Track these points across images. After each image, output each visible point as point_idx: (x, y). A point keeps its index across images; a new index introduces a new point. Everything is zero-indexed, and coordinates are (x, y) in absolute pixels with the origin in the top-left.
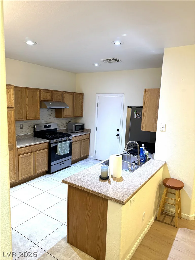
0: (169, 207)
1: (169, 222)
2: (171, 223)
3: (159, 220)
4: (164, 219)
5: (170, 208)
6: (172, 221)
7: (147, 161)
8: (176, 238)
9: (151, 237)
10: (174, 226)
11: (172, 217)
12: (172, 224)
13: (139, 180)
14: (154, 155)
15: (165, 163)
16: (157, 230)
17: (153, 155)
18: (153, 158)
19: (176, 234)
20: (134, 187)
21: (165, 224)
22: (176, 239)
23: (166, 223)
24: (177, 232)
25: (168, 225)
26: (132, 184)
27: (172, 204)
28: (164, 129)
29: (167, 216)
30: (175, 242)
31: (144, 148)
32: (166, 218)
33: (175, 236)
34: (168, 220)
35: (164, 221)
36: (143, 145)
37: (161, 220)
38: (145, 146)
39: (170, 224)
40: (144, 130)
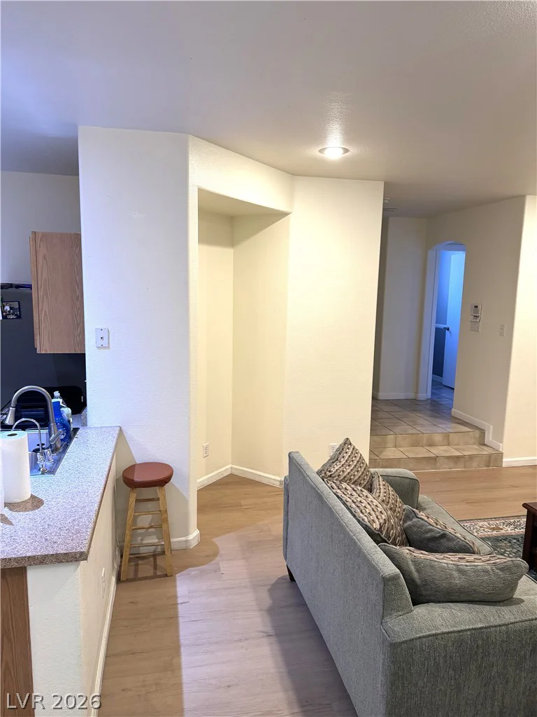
0: (140, 538)
1: (151, 573)
2: (155, 573)
3: (127, 580)
4: (136, 571)
5: (142, 540)
6: (155, 567)
7: (72, 436)
8: (179, 599)
9: (127, 627)
10: (166, 575)
11: (152, 559)
12: (159, 573)
13: (85, 487)
14: (86, 418)
15: (118, 428)
16: (131, 603)
17: (82, 417)
18: (85, 424)
19: (176, 592)
20: (84, 507)
21: (143, 582)
22: (180, 601)
23: (146, 578)
24: (175, 586)
25: (153, 581)
26: (76, 503)
27: (147, 526)
28: (105, 342)
29: (140, 562)
30: (180, 607)
31: (61, 400)
32: (140, 567)
33: (176, 597)
34: (146, 569)
35: (140, 575)
36: (57, 393)
37: (132, 576)
38: (62, 396)
39: (155, 576)
40: (45, 351)
